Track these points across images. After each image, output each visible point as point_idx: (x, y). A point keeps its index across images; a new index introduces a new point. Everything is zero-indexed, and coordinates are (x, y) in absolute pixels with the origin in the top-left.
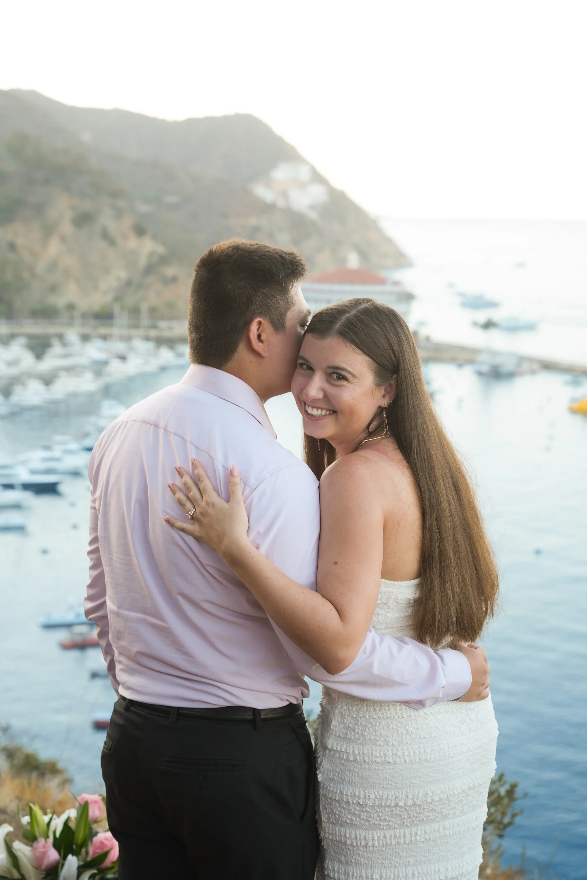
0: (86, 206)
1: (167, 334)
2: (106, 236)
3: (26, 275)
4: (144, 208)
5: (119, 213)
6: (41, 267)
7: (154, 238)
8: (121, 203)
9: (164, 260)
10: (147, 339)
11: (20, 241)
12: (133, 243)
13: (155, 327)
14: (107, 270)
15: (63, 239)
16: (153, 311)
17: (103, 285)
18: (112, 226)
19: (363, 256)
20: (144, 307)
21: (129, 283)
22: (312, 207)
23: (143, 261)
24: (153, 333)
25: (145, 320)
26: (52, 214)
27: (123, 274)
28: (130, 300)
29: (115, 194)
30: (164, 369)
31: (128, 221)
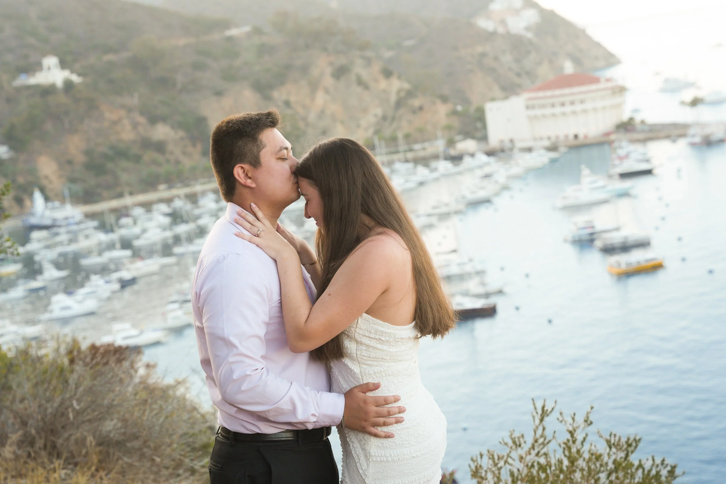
0: (342, 61)
1: (422, 154)
2: (360, 82)
3: (302, 125)
4: (388, 54)
5: (368, 62)
6: (312, 117)
7: (399, 77)
8: (369, 53)
9: (410, 94)
10: (407, 161)
11: (293, 99)
12: (383, 84)
13: (411, 150)
14: (365, 110)
15: (327, 91)
16: (407, 136)
17: (364, 123)
18: (364, 73)
19: (577, 61)
20: (400, 135)
21: (384, 118)
22: (527, 29)
23: (393, 98)
24: (410, 155)
25: (402, 147)
26: (315, 72)
27: (379, 111)
28: (387, 132)
29: (363, 47)
30: (421, 184)
31: (376, 67)
